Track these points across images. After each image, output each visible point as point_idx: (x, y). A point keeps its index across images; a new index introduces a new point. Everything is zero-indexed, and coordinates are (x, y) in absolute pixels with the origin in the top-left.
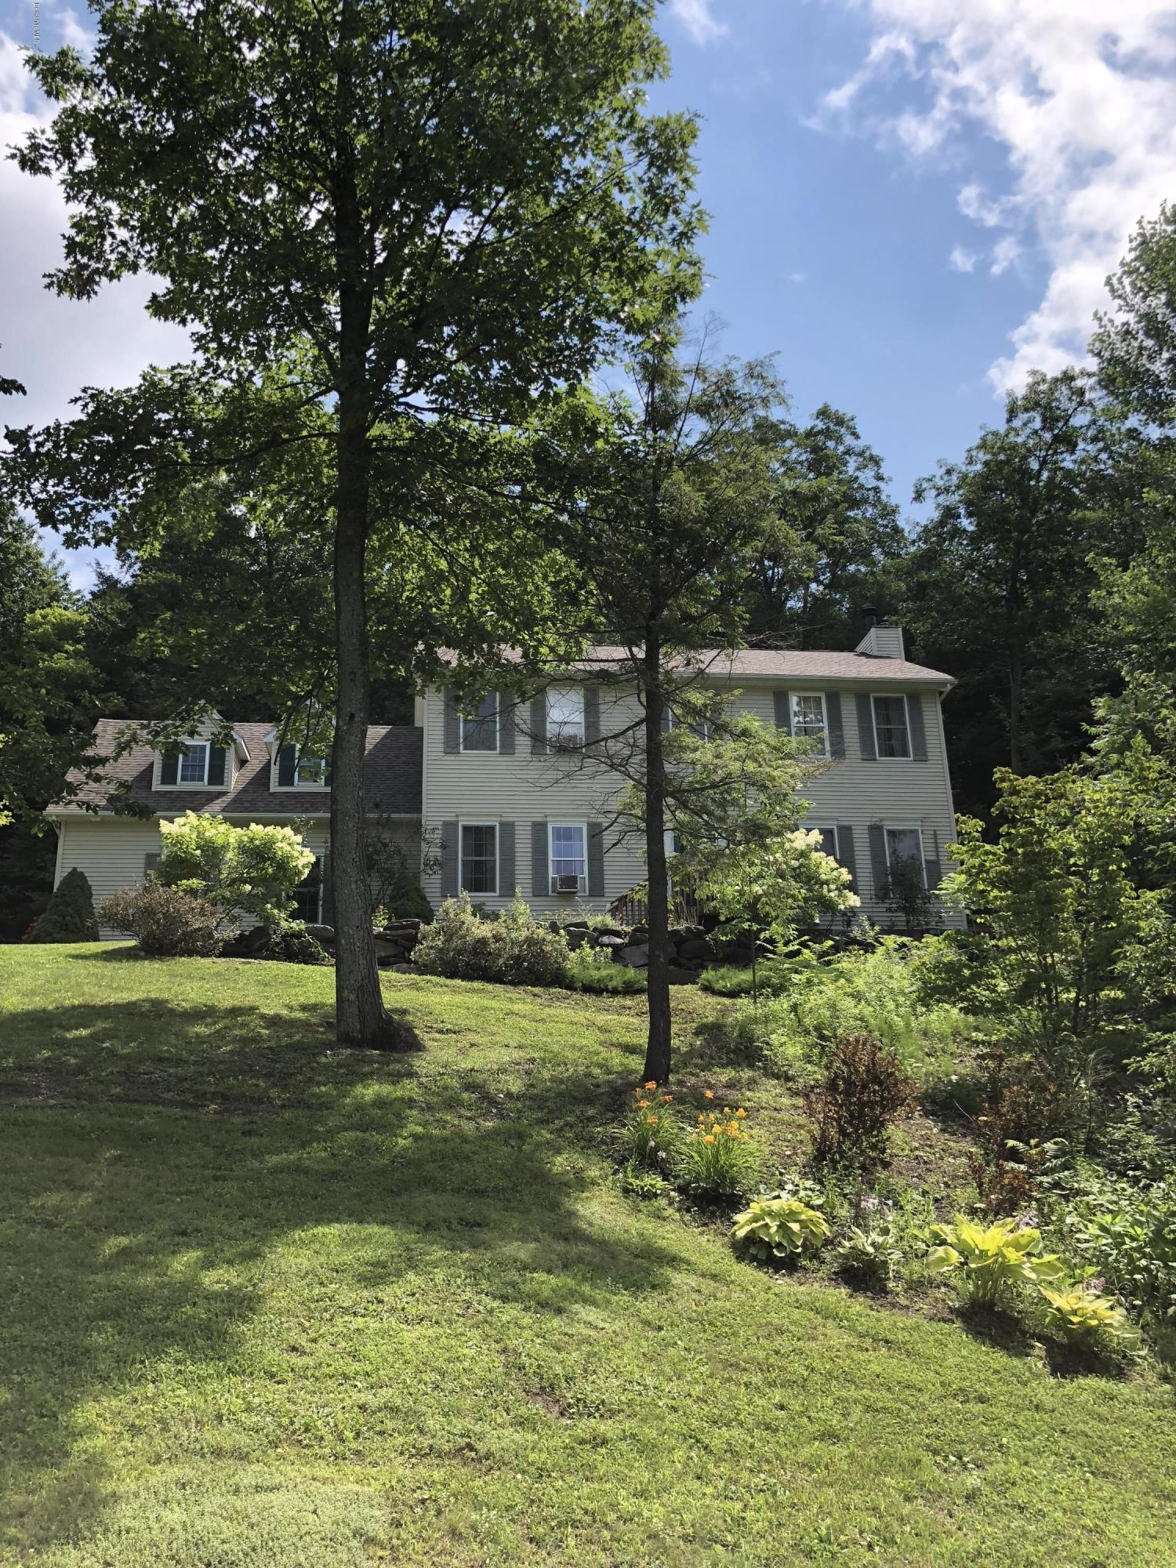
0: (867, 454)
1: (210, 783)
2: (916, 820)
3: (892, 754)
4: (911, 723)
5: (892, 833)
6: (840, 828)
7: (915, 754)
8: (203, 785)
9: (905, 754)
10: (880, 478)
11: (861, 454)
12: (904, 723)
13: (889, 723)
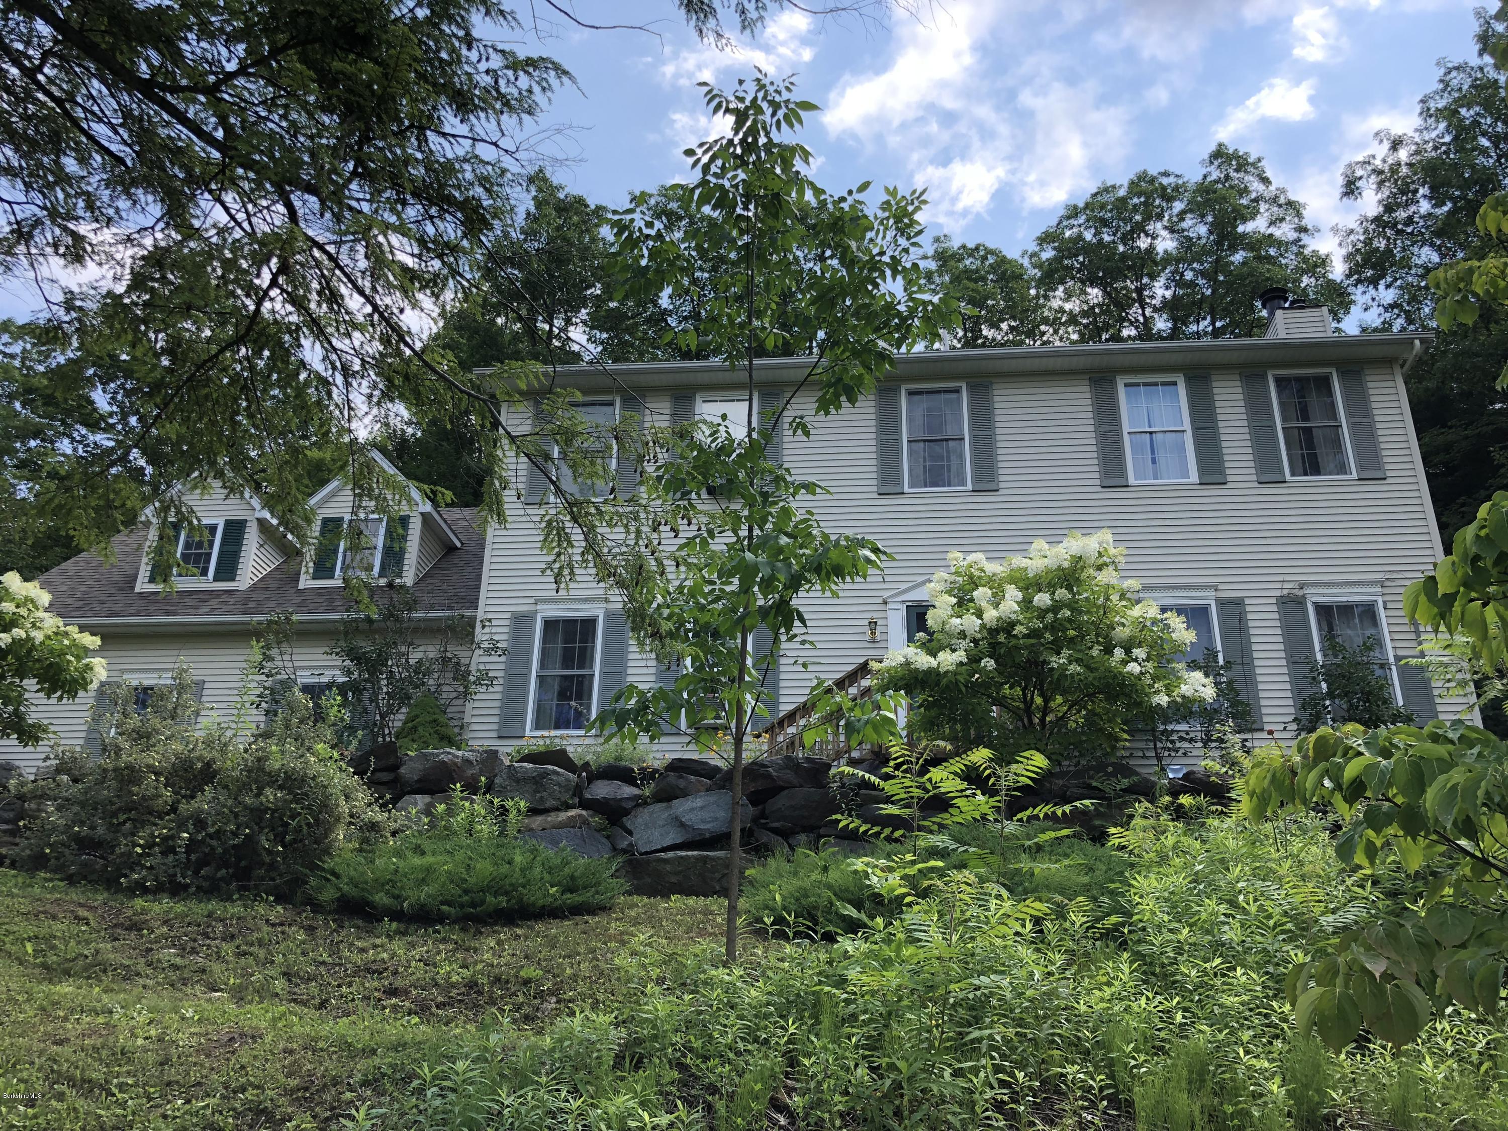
0: (1282, 200)
1: (216, 579)
2: (1371, 583)
3: (1316, 471)
4: (1349, 415)
5: (1324, 610)
6: (1222, 603)
7: (1361, 468)
8: (208, 583)
9: (1342, 469)
10: (1303, 230)
11: (1274, 200)
12: (1334, 416)
13: (1306, 418)
